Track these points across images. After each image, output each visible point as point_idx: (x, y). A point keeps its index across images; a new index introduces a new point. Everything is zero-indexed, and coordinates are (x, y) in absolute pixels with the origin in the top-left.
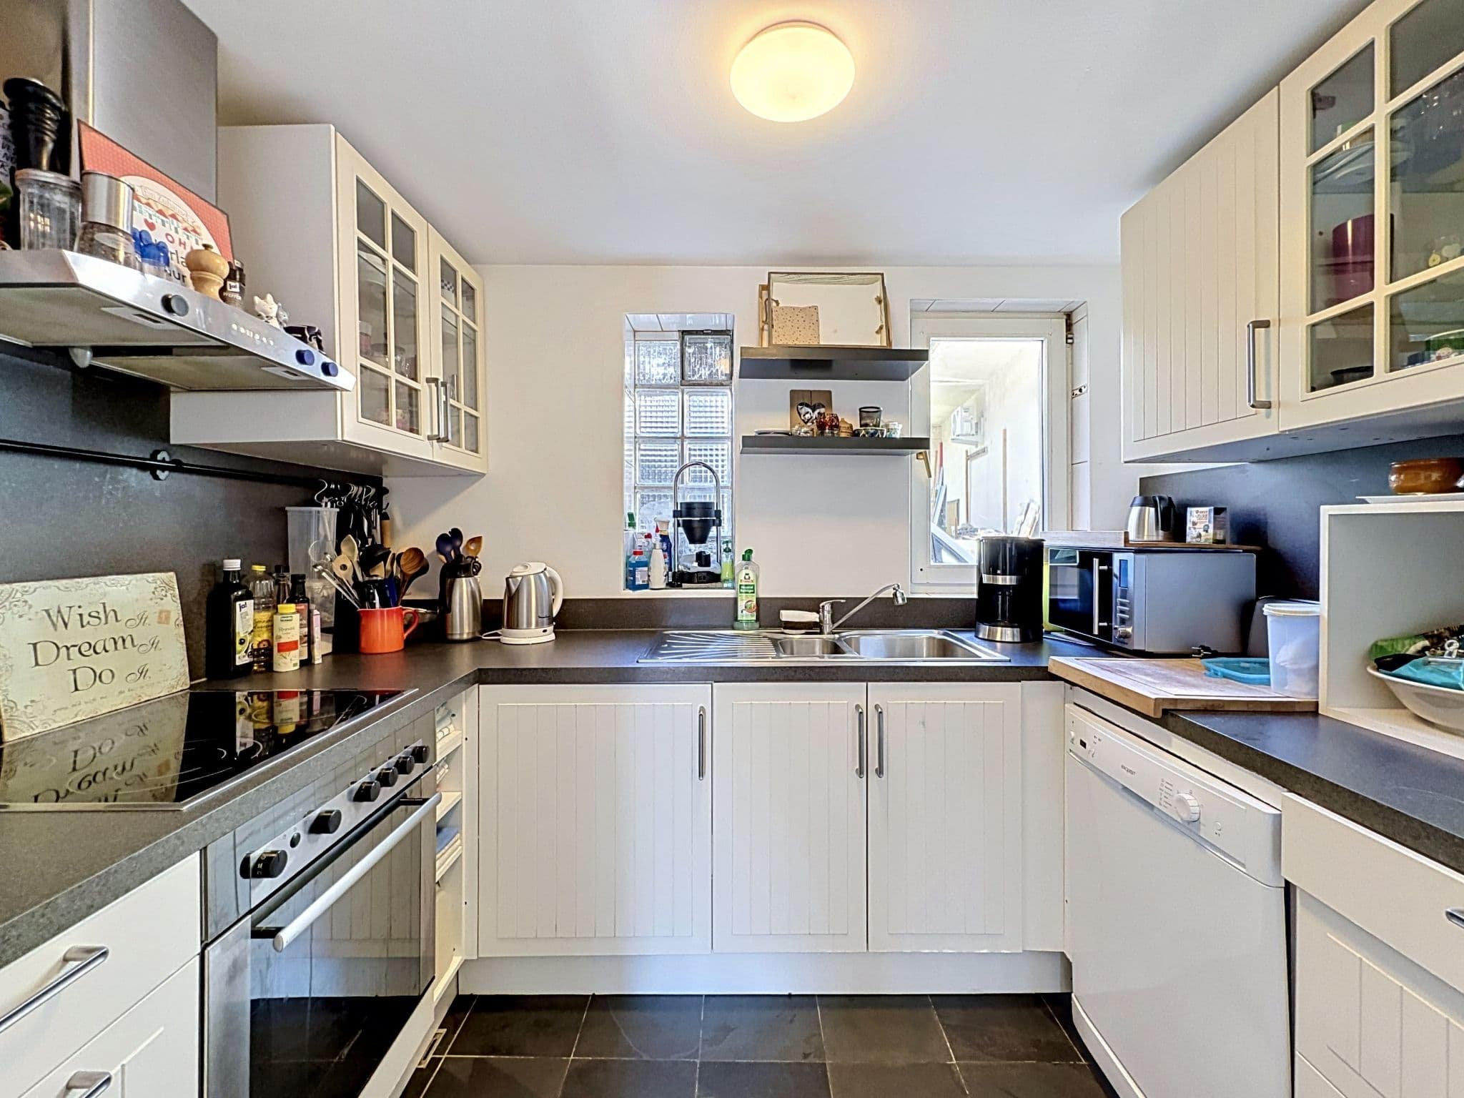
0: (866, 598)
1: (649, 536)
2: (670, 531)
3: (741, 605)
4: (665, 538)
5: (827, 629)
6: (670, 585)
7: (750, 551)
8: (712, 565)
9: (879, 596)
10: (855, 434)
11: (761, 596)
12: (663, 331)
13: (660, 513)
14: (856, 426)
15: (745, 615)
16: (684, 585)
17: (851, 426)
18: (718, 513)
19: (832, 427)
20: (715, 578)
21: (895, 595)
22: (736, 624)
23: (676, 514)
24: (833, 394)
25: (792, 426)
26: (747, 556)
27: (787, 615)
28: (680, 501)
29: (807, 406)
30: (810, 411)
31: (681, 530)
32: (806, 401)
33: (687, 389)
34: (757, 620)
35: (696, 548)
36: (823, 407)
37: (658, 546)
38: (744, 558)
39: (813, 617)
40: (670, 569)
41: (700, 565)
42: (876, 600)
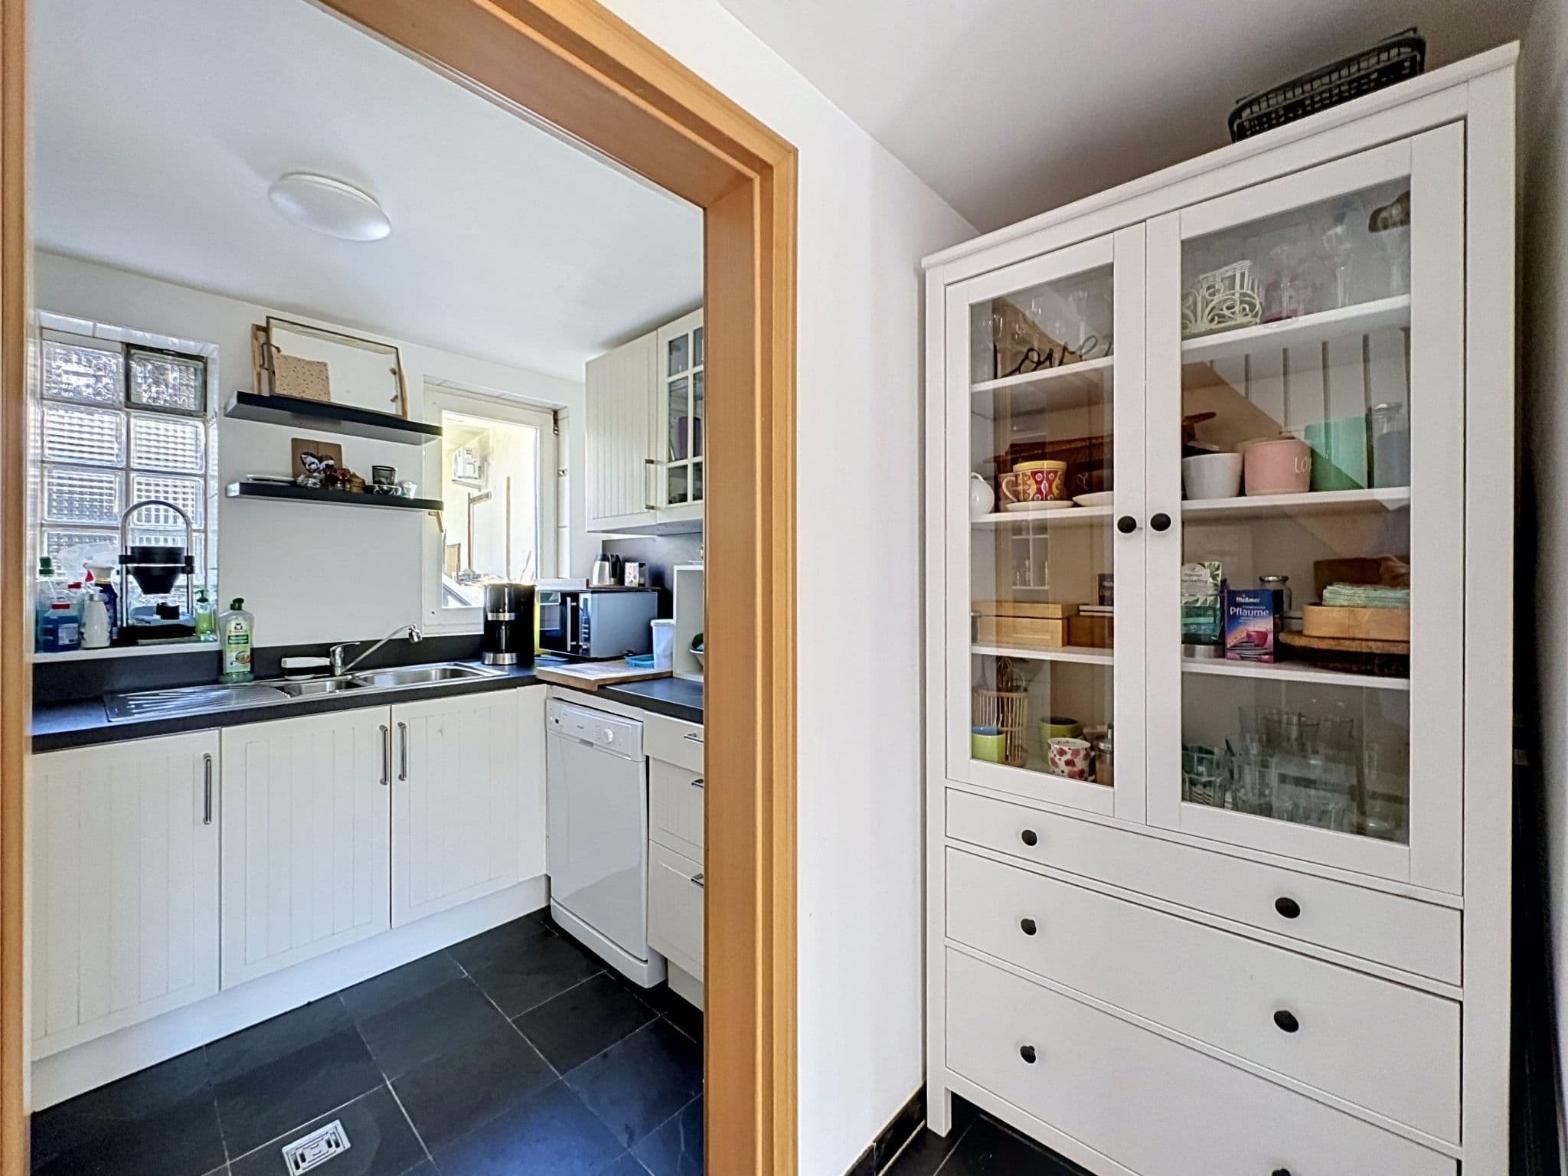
0: (379, 641)
1: (77, 586)
2: (114, 579)
3: (230, 656)
4: (107, 589)
5: (338, 671)
6: (114, 644)
7: (240, 601)
8: (181, 618)
9: (394, 637)
10: (368, 489)
11: (256, 646)
12: (94, 337)
13: (91, 558)
14: (369, 481)
15: (235, 665)
16: (141, 641)
17: (364, 482)
18: (189, 560)
19: (343, 482)
20: (186, 632)
21: (411, 635)
22: (222, 679)
23: (124, 560)
24: (343, 449)
25: (296, 475)
26: (237, 605)
27: (290, 663)
28: (130, 544)
29: (313, 456)
30: (317, 461)
31: (131, 578)
32: (311, 451)
33: (134, 412)
34: (252, 671)
35: (154, 600)
36: (332, 459)
37: (96, 598)
38: (233, 607)
39: (324, 661)
40: (114, 624)
41: (163, 618)
42: (390, 642)
